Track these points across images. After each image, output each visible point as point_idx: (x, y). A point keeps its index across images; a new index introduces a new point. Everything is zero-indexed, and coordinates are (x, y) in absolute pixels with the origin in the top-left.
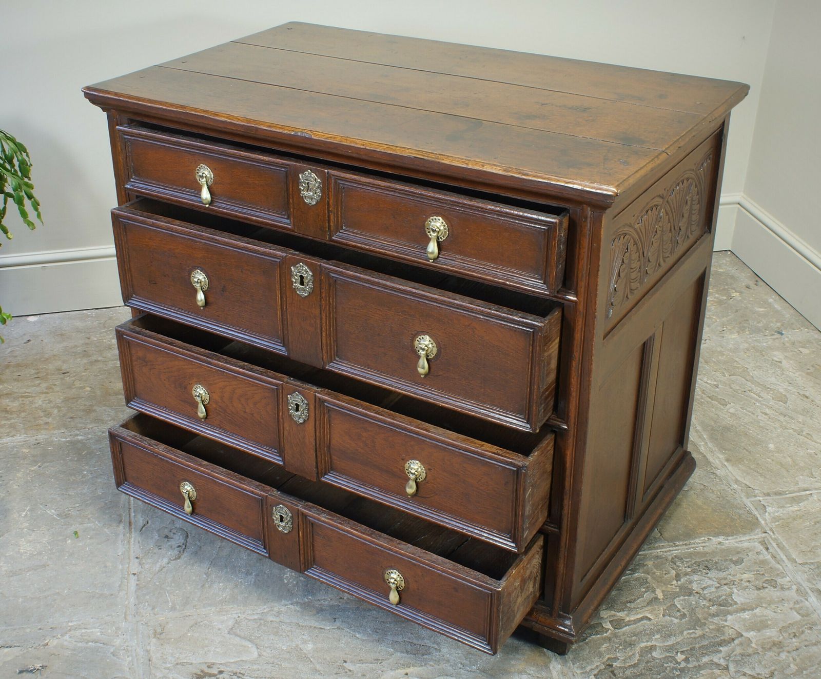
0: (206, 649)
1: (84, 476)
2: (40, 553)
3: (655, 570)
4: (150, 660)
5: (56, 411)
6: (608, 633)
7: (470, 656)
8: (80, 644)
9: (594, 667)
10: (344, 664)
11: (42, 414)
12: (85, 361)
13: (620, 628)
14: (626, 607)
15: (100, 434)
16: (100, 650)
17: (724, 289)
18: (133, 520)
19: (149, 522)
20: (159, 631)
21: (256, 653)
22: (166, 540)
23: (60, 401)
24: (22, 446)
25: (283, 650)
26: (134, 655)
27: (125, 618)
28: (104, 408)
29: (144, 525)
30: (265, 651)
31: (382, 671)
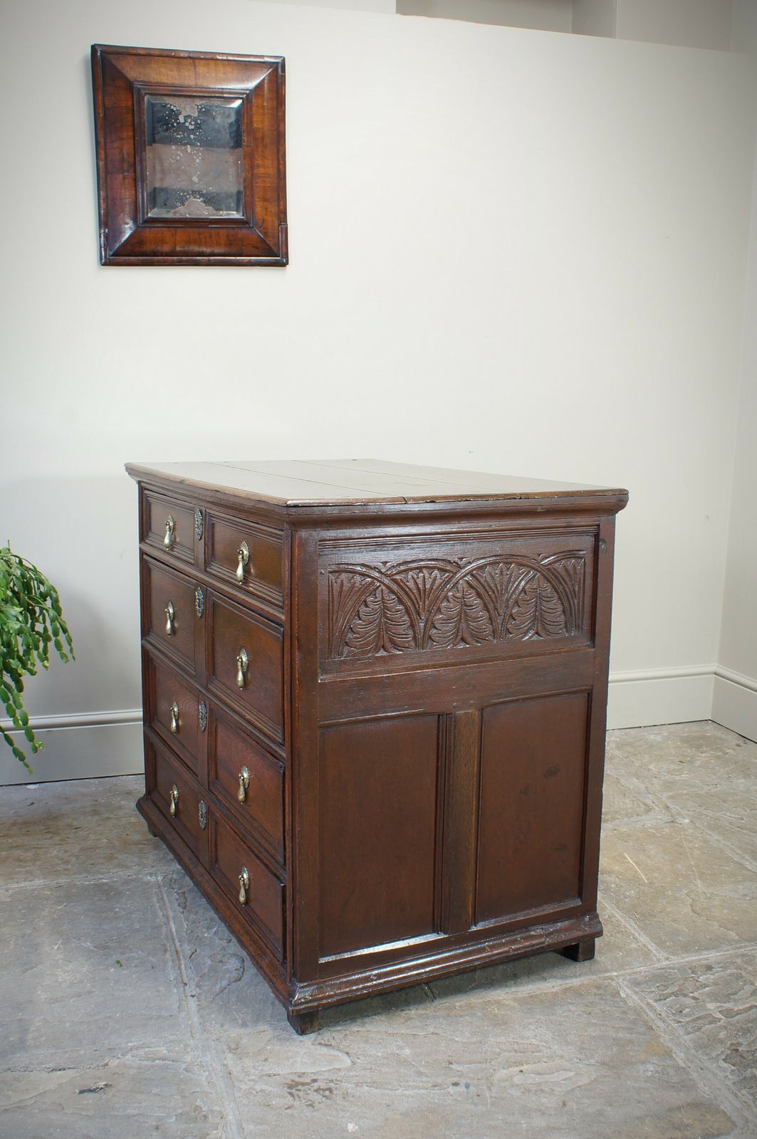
0: (291, 1060)
1: (116, 913)
2: (81, 982)
3: (746, 966)
4: (230, 1074)
5: (74, 859)
6: (721, 1023)
7: (585, 1051)
8: (146, 1063)
9: (719, 1052)
10: (450, 1066)
11: (59, 862)
12: (96, 818)
13: (732, 1017)
14: (730, 999)
15: (126, 877)
16: (169, 1067)
17: (717, 748)
18: (179, 949)
19: (198, 949)
20: (233, 1046)
21: (349, 1061)
22: (221, 964)
23: (77, 851)
24: (43, 889)
25: (378, 1056)
26: (211, 1069)
27: (191, 1035)
28: (126, 855)
29: (193, 953)
30: (359, 1059)
31: (494, 1070)
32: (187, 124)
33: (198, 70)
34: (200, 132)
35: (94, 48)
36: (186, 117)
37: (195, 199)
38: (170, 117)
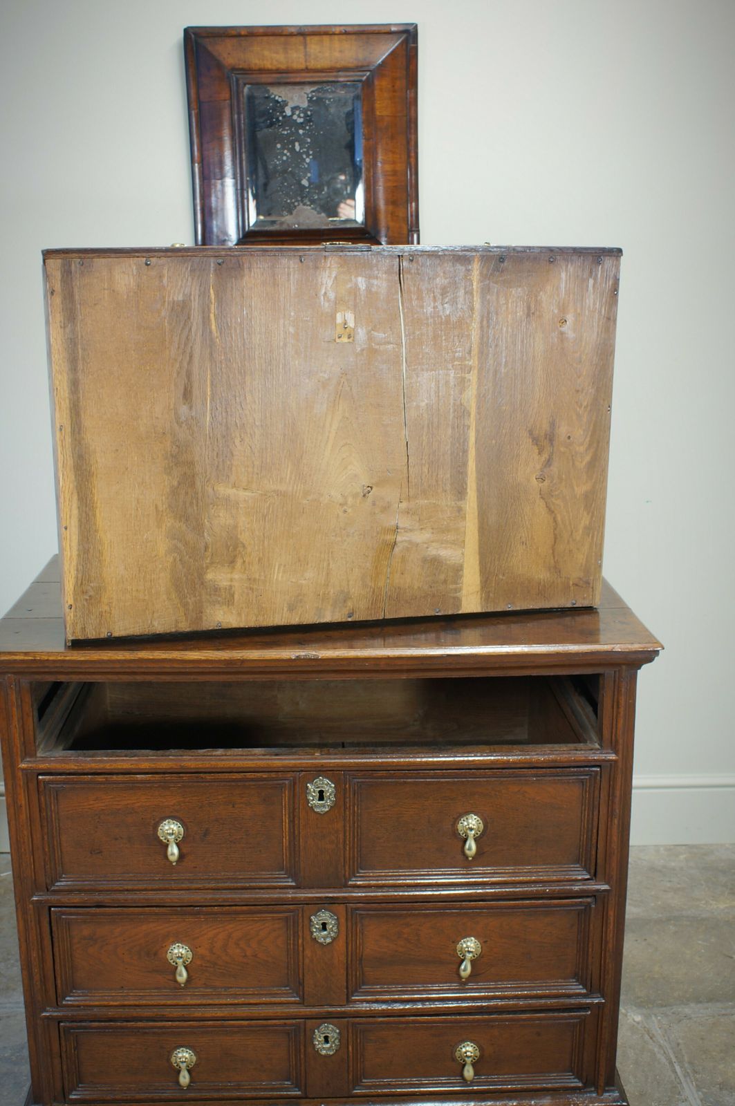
32: (295, 117)
33: (308, 50)
34: (310, 126)
35: (187, 31)
36: (294, 109)
37: (305, 207)
38: (274, 110)
